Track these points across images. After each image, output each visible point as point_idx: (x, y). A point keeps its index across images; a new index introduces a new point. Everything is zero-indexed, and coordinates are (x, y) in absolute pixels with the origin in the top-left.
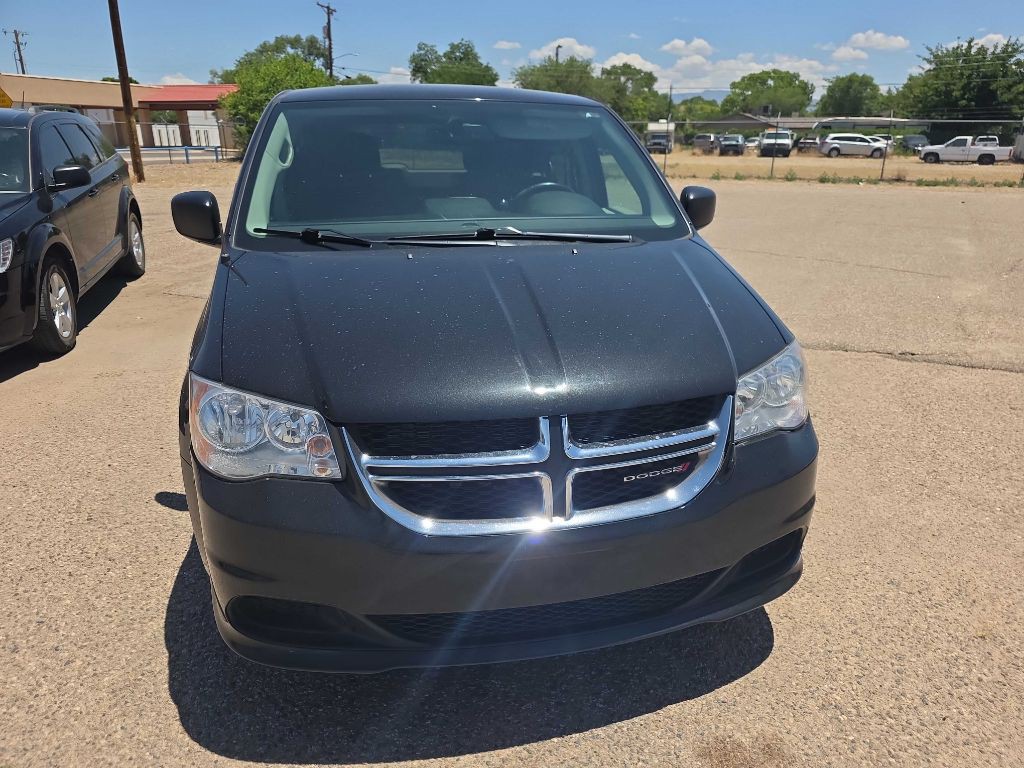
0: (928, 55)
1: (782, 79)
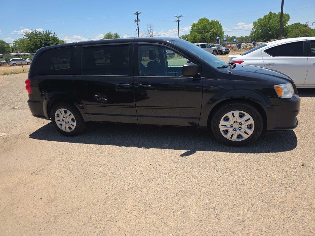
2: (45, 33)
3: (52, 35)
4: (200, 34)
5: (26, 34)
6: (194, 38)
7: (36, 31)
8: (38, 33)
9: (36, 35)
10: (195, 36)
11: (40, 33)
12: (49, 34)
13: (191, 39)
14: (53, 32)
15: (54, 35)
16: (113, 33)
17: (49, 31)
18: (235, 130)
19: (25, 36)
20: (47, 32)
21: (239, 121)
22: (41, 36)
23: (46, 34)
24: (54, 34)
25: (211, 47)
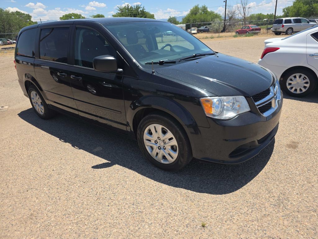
0: (119, 9)
1: (76, 16)
2: (135, 8)
3: (141, 9)
4: (306, 5)
5: (119, 8)
6: (297, 11)
7: (128, 5)
8: (129, 7)
9: (128, 9)
10: (299, 8)
11: (131, 7)
12: (139, 8)
13: (293, 11)
14: (142, 6)
15: (143, 9)
16: (200, 6)
17: (139, 5)
18: (159, 148)
19: (119, 10)
20: (137, 6)
21: (162, 138)
22: (131, 11)
23: (137, 8)
24: (144, 7)
25: (308, 22)
